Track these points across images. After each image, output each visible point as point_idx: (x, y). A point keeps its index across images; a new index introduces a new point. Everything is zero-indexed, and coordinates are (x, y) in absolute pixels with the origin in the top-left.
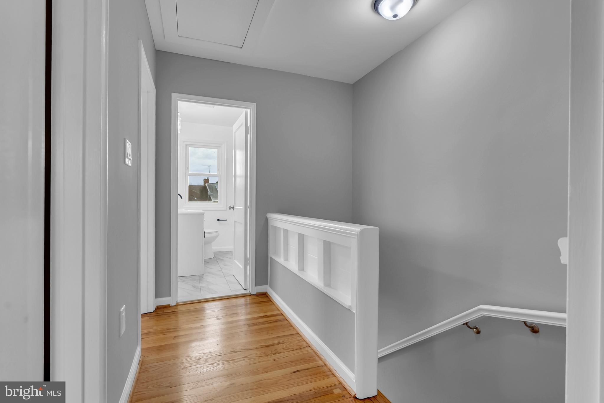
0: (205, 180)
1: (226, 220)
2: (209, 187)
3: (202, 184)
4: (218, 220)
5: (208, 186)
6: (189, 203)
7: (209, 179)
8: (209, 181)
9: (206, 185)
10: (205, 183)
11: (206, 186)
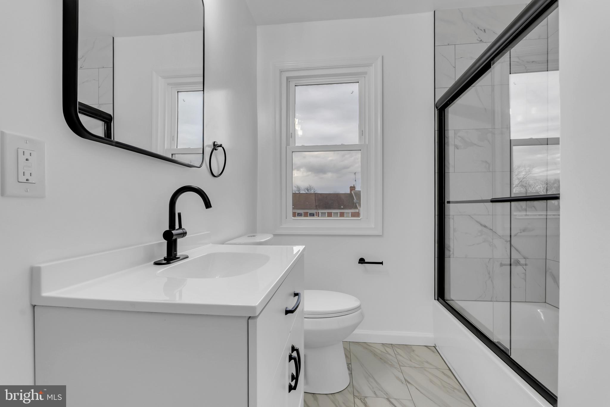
0: (351, 187)
1: (382, 263)
2: (356, 196)
3: (348, 192)
4: (362, 261)
5: (354, 193)
6: (293, 218)
7: (355, 186)
8: (355, 189)
9: (353, 192)
10: (351, 190)
11: (352, 194)
